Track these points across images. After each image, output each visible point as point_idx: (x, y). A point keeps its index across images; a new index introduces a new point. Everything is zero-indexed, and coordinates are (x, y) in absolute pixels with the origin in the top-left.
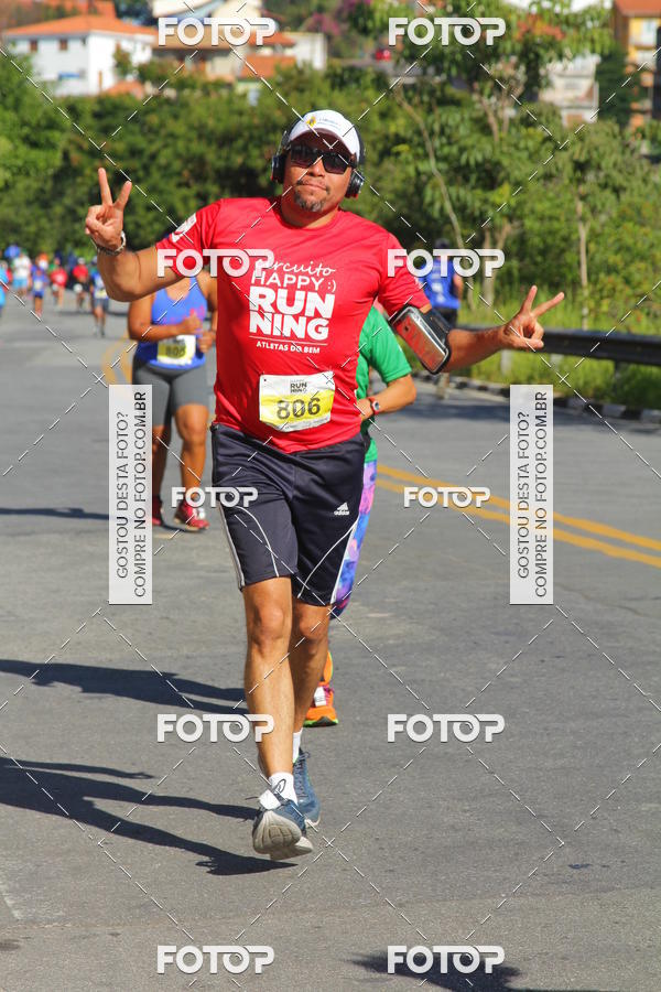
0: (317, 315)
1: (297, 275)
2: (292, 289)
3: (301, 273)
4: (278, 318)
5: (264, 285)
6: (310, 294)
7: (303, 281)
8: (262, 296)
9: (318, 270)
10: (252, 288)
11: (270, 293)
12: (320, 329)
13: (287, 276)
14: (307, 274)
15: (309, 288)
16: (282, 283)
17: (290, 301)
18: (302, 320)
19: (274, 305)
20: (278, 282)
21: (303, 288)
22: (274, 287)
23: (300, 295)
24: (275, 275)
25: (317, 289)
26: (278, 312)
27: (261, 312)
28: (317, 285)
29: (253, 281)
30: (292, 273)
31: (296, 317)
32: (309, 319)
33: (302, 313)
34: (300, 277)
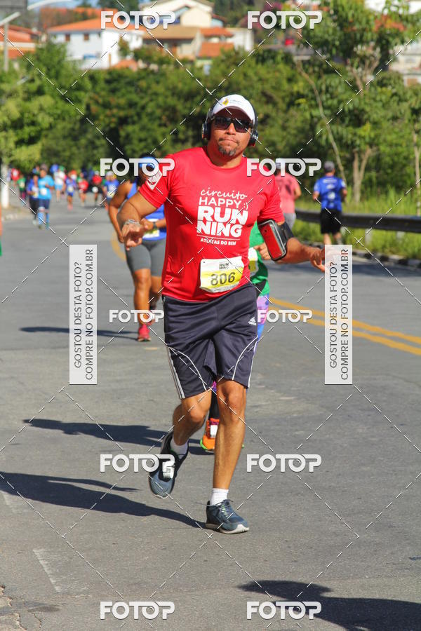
0: (237, 222)
1: (226, 199)
2: (223, 207)
3: (227, 198)
4: (214, 224)
5: (207, 205)
6: (234, 210)
7: (230, 202)
8: (206, 212)
9: (238, 195)
10: (200, 207)
11: (210, 209)
12: (237, 231)
13: (220, 200)
14: (231, 198)
15: (233, 207)
16: (217, 203)
17: (222, 214)
18: (228, 226)
19: (213, 217)
20: (215, 203)
21: (229, 207)
22: (213, 206)
23: (228, 211)
24: (213, 199)
25: (237, 207)
26: (214, 221)
27: (205, 221)
28: (238, 204)
29: (200, 204)
30: (222, 197)
31: (225, 224)
32: (232, 225)
33: (228, 222)
34: (227, 200)
